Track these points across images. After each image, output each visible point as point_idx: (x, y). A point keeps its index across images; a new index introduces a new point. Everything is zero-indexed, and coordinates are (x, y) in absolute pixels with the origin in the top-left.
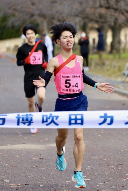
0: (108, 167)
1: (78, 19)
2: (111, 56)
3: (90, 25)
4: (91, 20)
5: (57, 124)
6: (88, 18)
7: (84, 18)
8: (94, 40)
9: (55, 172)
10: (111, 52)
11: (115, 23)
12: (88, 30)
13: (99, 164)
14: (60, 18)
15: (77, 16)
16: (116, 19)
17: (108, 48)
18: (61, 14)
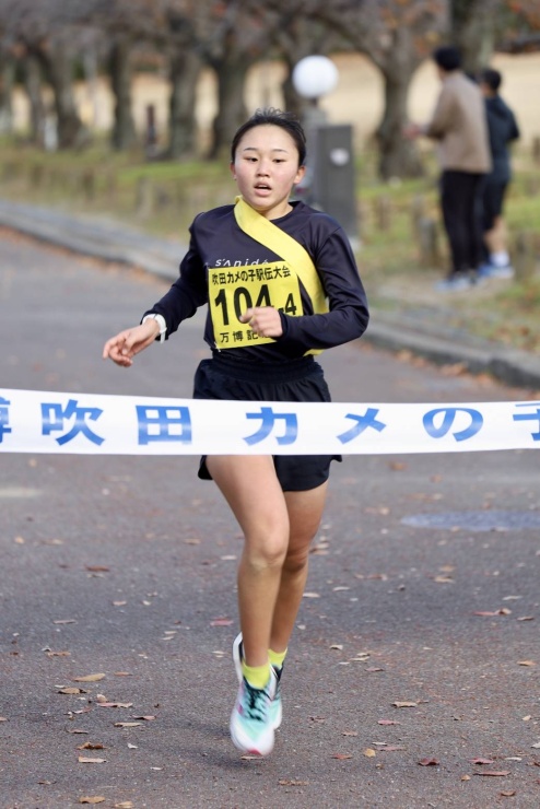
0: (205, 567)
1: (90, 34)
2: (214, 170)
3: (136, 54)
4: (140, 36)
5: (97, 440)
6: (125, 28)
7: (112, 30)
8: (151, 111)
9: (13, 588)
10: (213, 155)
11: (228, 48)
12: (126, 74)
13: (175, 558)
14: (26, 28)
15: (86, 20)
16: (230, 34)
17: (204, 140)
18: (25, 13)
